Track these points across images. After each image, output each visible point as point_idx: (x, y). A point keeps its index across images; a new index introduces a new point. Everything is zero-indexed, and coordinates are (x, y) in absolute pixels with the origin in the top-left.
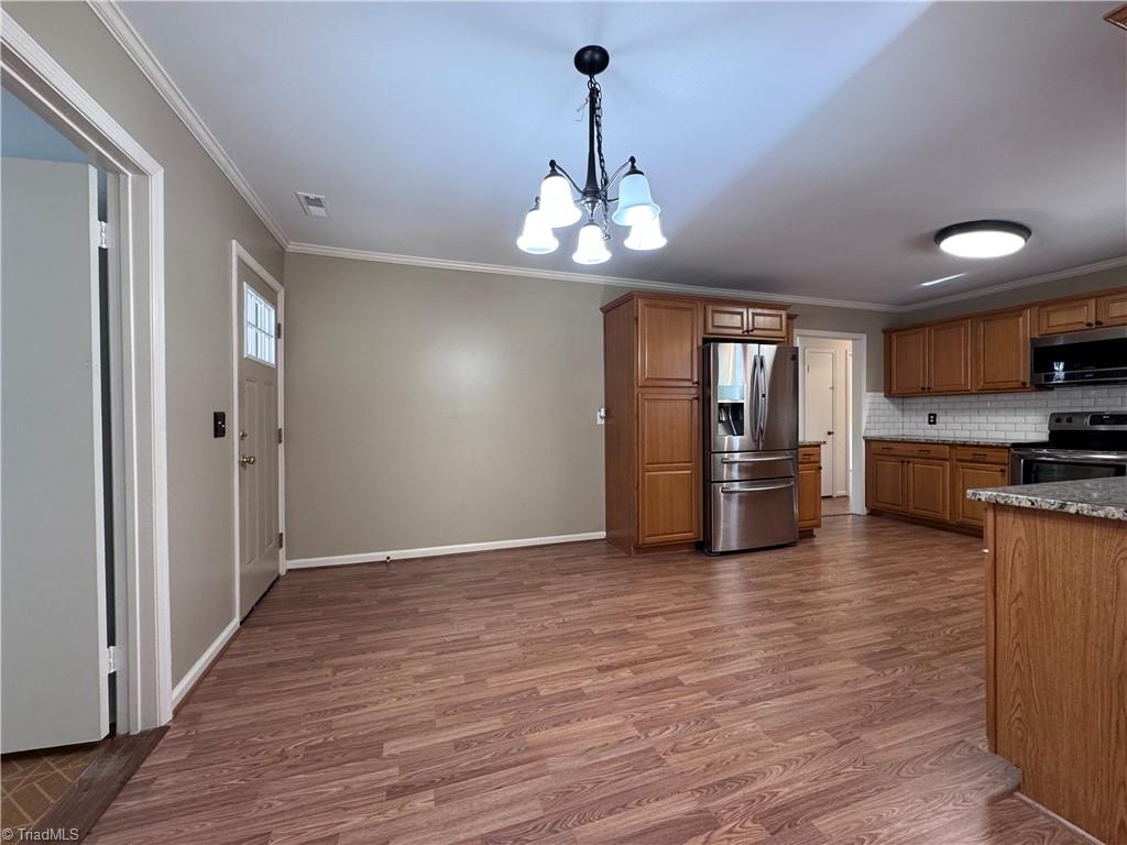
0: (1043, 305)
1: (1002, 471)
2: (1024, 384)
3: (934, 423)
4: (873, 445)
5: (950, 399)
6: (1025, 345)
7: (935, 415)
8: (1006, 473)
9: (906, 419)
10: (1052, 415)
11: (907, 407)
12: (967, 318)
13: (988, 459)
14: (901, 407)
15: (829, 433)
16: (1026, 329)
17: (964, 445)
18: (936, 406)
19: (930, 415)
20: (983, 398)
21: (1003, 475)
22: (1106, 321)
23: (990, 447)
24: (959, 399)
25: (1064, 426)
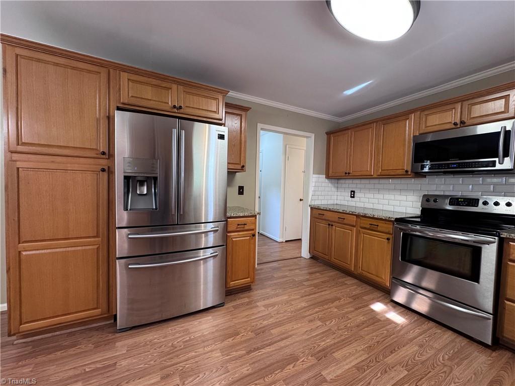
0: (423, 109)
1: (388, 239)
2: (407, 171)
3: (354, 197)
4: (315, 211)
5: (363, 181)
6: (409, 142)
7: (354, 192)
8: (391, 240)
9: (339, 193)
10: (424, 196)
11: (340, 185)
12: (373, 122)
13: (379, 229)
14: (336, 185)
15: (301, 200)
16: (410, 129)
17: (365, 216)
18: (355, 186)
19: (352, 191)
20: (382, 181)
21: (388, 243)
22: (468, 122)
23: (381, 219)
24: (367, 181)
25: (432, 205)
